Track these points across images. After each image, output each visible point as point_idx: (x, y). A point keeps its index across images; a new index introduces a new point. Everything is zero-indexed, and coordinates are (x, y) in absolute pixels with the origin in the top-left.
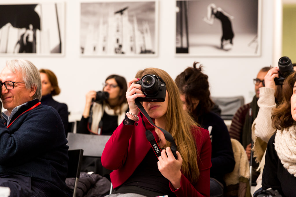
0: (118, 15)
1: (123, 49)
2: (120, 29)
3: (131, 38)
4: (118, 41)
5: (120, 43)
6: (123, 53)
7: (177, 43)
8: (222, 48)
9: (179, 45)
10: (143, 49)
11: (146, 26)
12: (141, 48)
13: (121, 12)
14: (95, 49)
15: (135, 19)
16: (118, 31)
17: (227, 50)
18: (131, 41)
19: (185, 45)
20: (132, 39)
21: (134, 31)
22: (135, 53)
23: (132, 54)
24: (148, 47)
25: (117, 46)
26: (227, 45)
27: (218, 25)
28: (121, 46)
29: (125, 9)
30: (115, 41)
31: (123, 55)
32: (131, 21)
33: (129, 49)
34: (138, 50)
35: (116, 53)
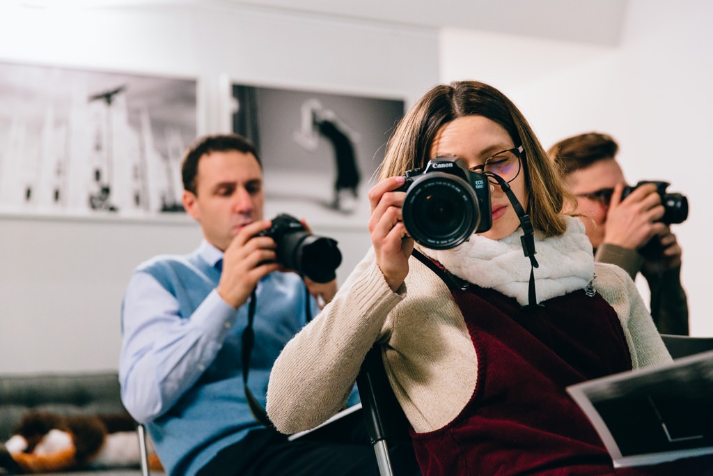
0: (100, 105)
1: (114, 199)
2: (104, 144)
3: (136, 169)
4: (98, 175)
5: (105, 180)
6: (112, 209)
8: (335, 206)
10: (169, 201)
11: (175, 140)
12: (163, 199)
13: (108, 97)
14: (28, 194)
15: (145, 121)
16: (98, 148)
18: (136, 176)
20: (139, 173)
21: (142, 149)
22: (147, 208)
23: (138, 214)
25: (95, 189)
26: (347, 201)
27: (326, 152)
28: (106, 191)
29: (116, 92)
30: (90, 175)
31: (111, 216)
32: (134, 123)
33: (130, 199)
34: (156, 204)
35: (93, 207)
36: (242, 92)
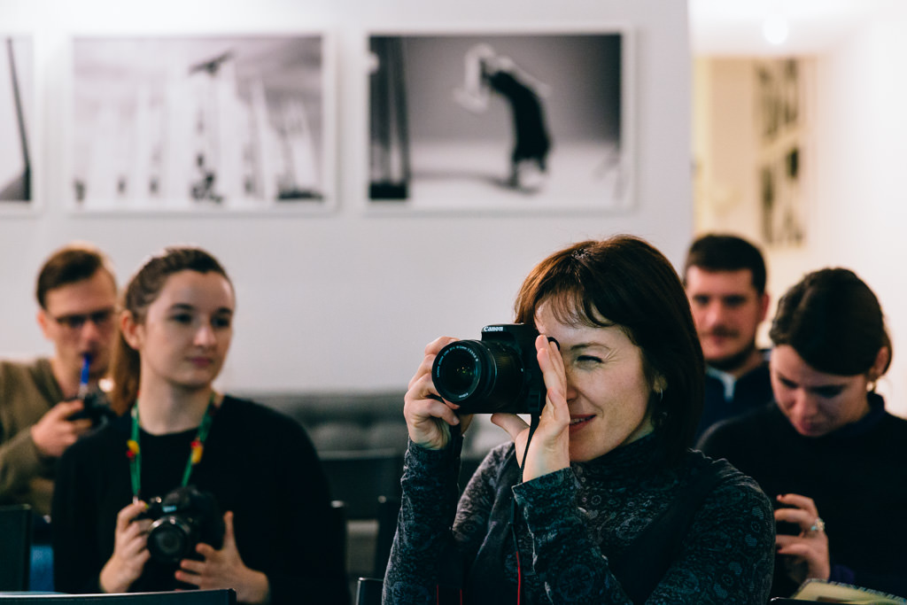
0: (202, 78)
1: (221, 187)
2: (208, 122)
3: (246, 150)
4: (200, 161)
5: (209, 166)
6: (217, 199)
8: (512, 183)
9: (378, 176)
10: (290, 187)
11: (294, 113)
12: (281, 184)
13: (211, 67)
14: (122, 187)
15: (258, 91)
16: (200, 127)
17: (530, 191)
18: (246, 159)
19: (396, 174)
20: (250, 155)
21: (254, 127)
22: (261, 197)
23: (250, 202)
24: (304, 180)
25: (197, 177)
26: (530, 176)
27: (500, 113)
28: (210, 179)
29: (222, 60)
30: (191, 161)
31: (216, 206)
32: (244, 95)
33: (238, 187)
34: (270, 189)
35: (197, 197)
36: (383, 45)
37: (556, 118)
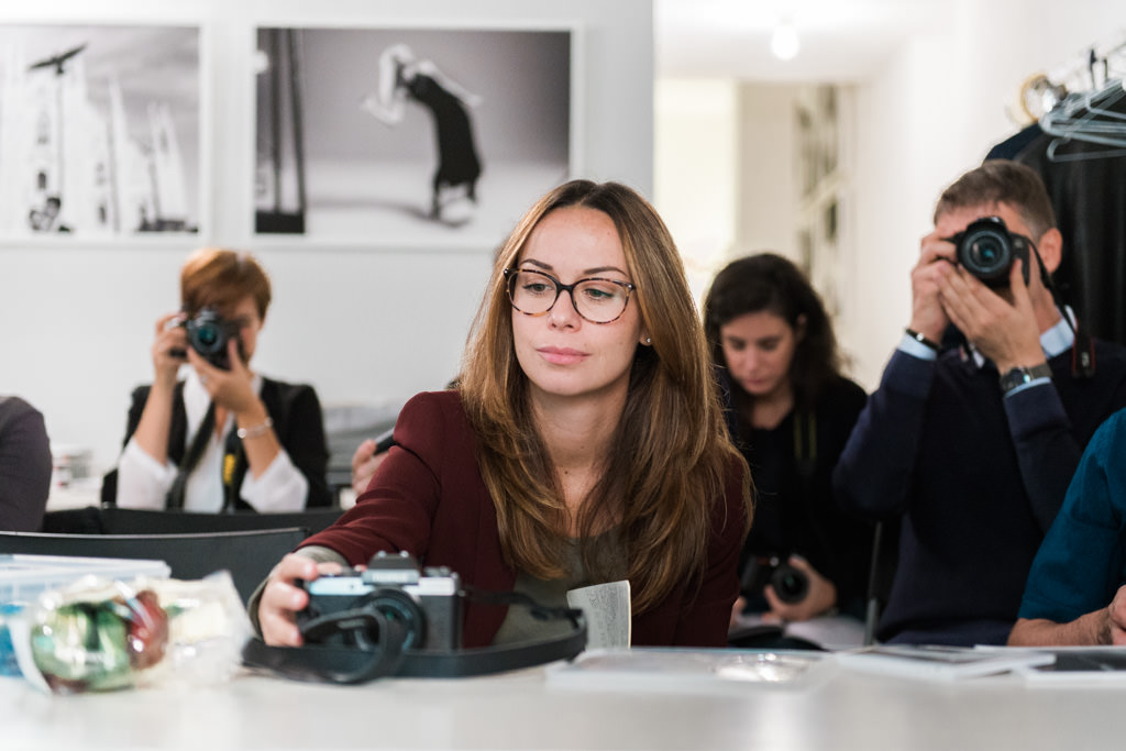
0: (47, 76)
2: (53, 133)
3: (100, 168)
4: (42, 179)
5: (53, 189)
6: (63, 229)
7: (260, 193)
8: (435, 214)
9: (268, 203)
10: (151, 216)
11: (161, 122)
12: (143, 210)
13: (57, 63)
15: (115, 94)
16: (43, 140)
17: (455, 225)
18: (101, 181)
19: (290, 203)
20: (105, 174)
21: (111, 141)
22: (117, 228)
23: (105, 235)
24: (172, 208)
25: (39, 200)
26: (455, 203)
27: (421, 127)
28: (56, 202)
29: (71, 54)
30: (33, 180)
31: (64, 237)
32: (99, 101)
33: (91, 214)
34: (131, 219)
35: (36, 228)
36: (274, 40)
37: (487, 137)
